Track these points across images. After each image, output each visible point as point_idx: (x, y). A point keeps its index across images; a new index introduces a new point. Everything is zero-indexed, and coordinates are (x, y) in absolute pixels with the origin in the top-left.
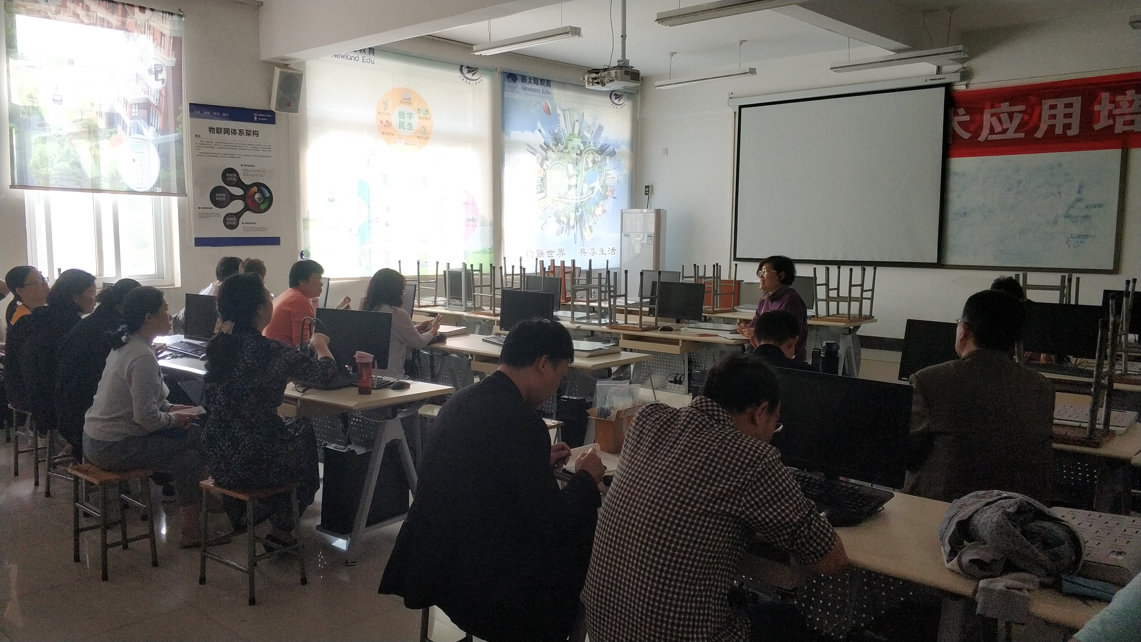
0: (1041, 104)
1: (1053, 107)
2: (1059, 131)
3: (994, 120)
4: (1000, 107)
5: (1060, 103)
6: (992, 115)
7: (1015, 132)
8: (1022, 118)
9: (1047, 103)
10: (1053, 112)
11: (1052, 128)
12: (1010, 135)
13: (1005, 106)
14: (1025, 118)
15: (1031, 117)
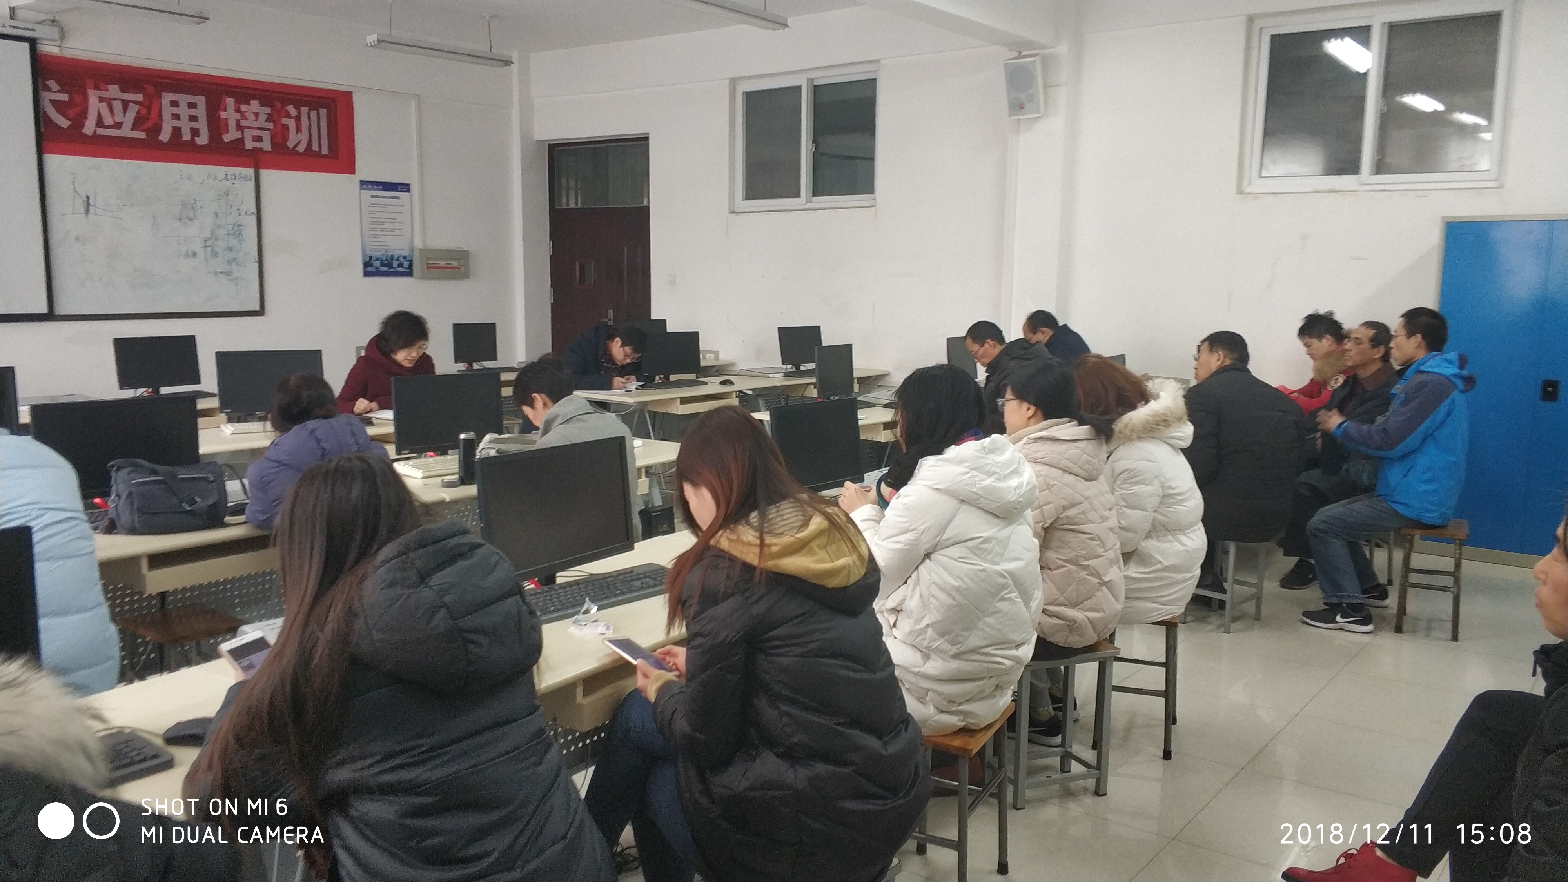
0: (161, 97)
1: (175, 104)
2: (186, 136)
3: (104, 108)
4: (107, 90)
5: (183, 99)
6: (101, 100)
7: (132, 130)
8: (138, 112)
9: (167, 97)
10: (175, 110)
11: (177, 131)
12: (126, 132)
13: (114, 91)
14: (141, 112)
15: (149, 113)
